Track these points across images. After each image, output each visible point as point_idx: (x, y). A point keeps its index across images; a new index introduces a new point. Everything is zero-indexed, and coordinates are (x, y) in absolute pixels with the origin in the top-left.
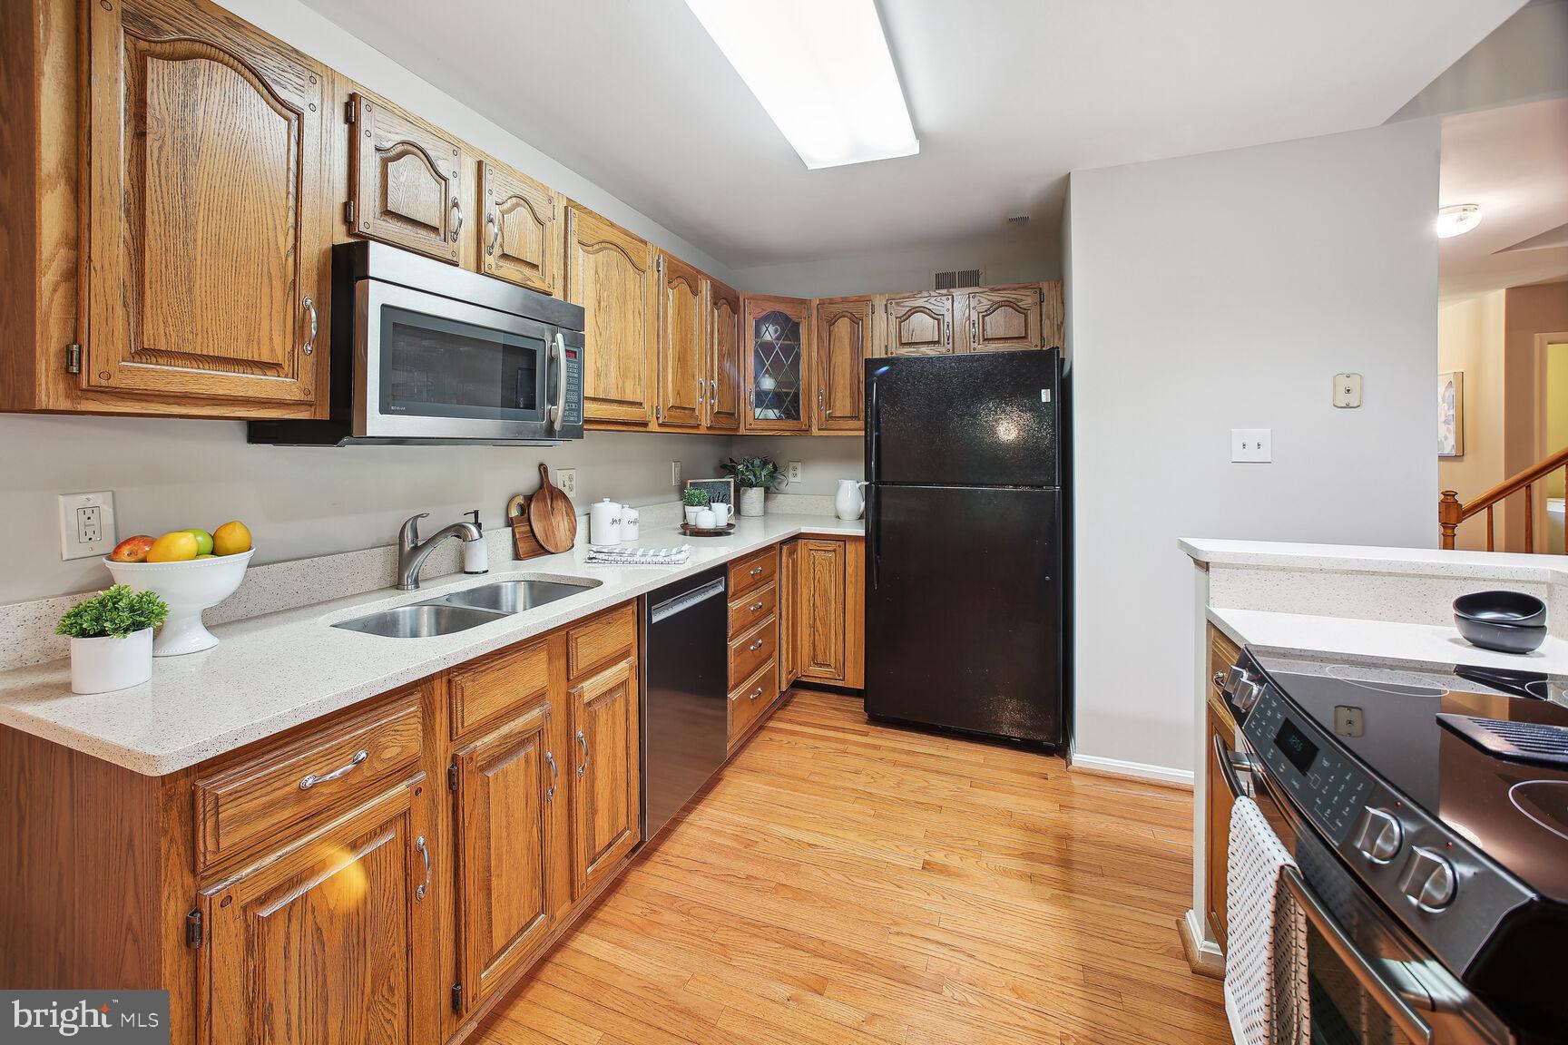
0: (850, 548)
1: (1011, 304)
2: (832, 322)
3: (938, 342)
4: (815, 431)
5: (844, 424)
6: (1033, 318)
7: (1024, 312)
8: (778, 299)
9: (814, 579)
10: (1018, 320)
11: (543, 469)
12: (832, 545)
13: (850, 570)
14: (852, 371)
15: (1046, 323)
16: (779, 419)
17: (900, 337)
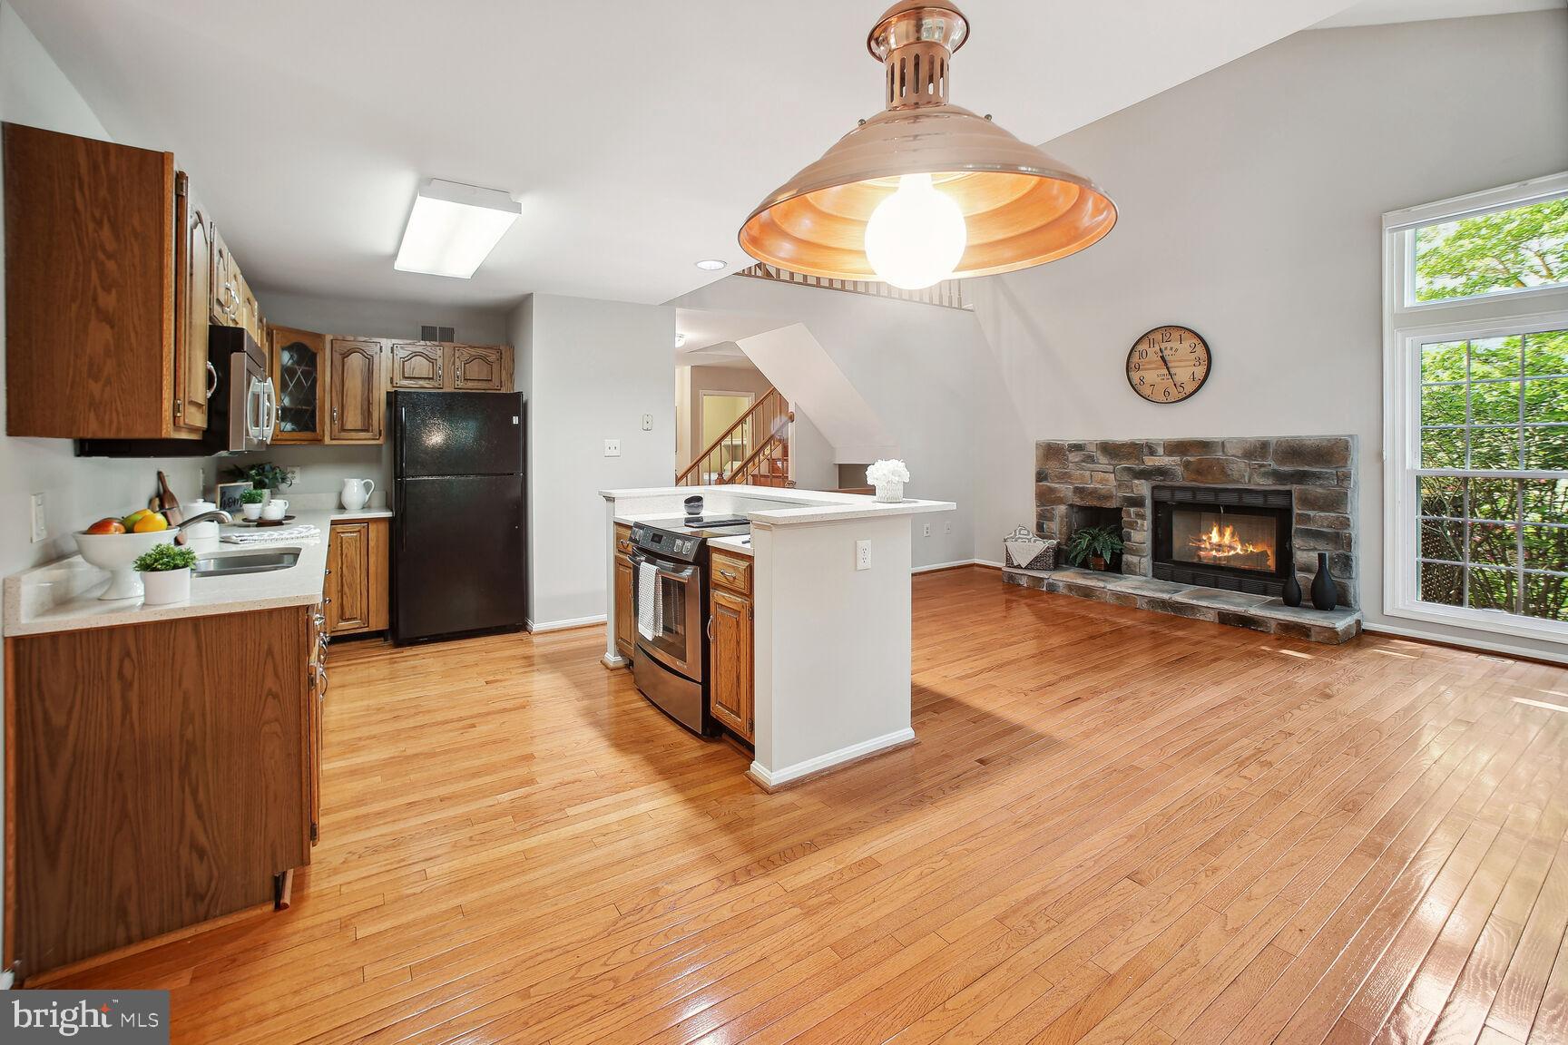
0: (372, 527)
1: (484, 358)
2: (345, 355)
3: (432, 378)
4: (327, 440)
5: (354, 435)
6: (496, 367)
7: (490, 364)
8: (298, 332)
9: (342, 554)
10: (486, 368)
11: (160, 476)
12: (357, 527)
13: (372, 544)
14: (363, 395)
15: (504, 373)
16: (293, 430)
17: (403, 371)
